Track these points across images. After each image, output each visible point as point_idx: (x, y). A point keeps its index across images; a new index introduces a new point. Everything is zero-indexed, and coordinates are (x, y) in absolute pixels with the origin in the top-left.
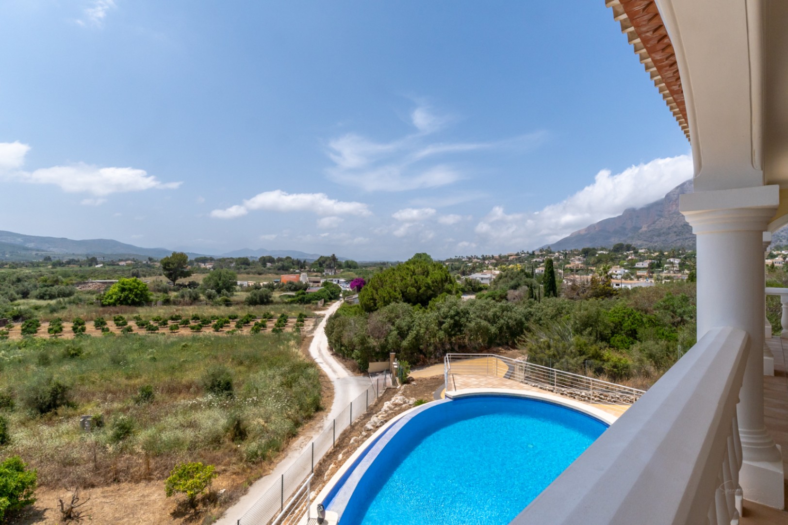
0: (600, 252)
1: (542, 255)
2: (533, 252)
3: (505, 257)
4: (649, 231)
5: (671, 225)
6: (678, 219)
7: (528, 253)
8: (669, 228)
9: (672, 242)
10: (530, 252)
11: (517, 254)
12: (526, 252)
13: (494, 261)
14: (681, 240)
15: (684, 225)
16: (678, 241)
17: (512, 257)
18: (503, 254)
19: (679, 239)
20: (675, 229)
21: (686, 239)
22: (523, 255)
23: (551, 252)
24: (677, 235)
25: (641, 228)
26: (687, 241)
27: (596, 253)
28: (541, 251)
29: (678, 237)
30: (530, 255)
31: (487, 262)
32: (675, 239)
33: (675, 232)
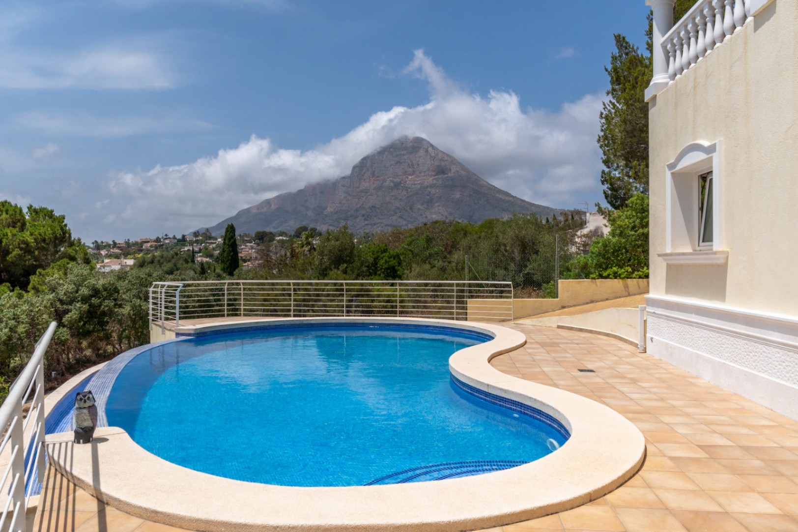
0: (278, 238)
1: (197, 242)
2: (184, 236)
3: (136, 243)
4: (335, 213)
5: (359, 206)
6: (366, 198)
7: (174, 238)
8: (357, 210)
9: (360, 229)
10: (179, 237)
11: (158, 240)
12: (171, 236)
13: (117, 251)
14: (369, 226)
15: (373, 207)
16: (366, 227)
17: (149, 245)
18: (132, 240)
19: (367, 225)
20: (363, 212)
21: (375, 224)
22: (167, 241)
23: (210, 238)
24: (365, 220)
25: (326, 209)
26: (375, 227)
27: (274, 240)
28: (196, 234)
29: (366, 222)
30: (179, 241)
31: (103, 252)
32: (363, 225)
33: (363, 216)
